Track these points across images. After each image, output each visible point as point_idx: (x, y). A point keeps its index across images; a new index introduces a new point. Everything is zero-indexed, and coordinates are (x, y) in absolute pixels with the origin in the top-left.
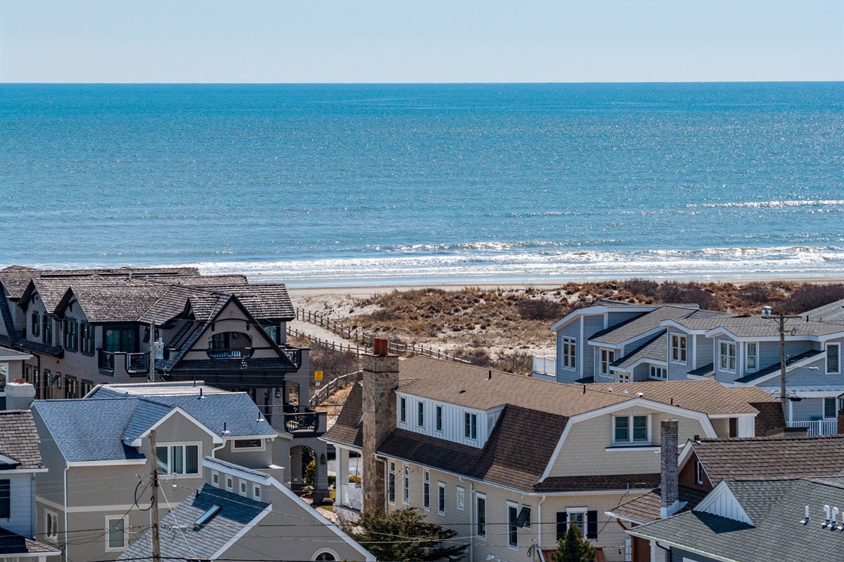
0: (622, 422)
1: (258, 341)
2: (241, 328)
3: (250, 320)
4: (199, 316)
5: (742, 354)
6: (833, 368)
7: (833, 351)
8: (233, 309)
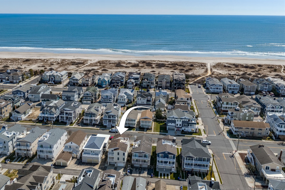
0: (181, 98)
7: (216, 85)
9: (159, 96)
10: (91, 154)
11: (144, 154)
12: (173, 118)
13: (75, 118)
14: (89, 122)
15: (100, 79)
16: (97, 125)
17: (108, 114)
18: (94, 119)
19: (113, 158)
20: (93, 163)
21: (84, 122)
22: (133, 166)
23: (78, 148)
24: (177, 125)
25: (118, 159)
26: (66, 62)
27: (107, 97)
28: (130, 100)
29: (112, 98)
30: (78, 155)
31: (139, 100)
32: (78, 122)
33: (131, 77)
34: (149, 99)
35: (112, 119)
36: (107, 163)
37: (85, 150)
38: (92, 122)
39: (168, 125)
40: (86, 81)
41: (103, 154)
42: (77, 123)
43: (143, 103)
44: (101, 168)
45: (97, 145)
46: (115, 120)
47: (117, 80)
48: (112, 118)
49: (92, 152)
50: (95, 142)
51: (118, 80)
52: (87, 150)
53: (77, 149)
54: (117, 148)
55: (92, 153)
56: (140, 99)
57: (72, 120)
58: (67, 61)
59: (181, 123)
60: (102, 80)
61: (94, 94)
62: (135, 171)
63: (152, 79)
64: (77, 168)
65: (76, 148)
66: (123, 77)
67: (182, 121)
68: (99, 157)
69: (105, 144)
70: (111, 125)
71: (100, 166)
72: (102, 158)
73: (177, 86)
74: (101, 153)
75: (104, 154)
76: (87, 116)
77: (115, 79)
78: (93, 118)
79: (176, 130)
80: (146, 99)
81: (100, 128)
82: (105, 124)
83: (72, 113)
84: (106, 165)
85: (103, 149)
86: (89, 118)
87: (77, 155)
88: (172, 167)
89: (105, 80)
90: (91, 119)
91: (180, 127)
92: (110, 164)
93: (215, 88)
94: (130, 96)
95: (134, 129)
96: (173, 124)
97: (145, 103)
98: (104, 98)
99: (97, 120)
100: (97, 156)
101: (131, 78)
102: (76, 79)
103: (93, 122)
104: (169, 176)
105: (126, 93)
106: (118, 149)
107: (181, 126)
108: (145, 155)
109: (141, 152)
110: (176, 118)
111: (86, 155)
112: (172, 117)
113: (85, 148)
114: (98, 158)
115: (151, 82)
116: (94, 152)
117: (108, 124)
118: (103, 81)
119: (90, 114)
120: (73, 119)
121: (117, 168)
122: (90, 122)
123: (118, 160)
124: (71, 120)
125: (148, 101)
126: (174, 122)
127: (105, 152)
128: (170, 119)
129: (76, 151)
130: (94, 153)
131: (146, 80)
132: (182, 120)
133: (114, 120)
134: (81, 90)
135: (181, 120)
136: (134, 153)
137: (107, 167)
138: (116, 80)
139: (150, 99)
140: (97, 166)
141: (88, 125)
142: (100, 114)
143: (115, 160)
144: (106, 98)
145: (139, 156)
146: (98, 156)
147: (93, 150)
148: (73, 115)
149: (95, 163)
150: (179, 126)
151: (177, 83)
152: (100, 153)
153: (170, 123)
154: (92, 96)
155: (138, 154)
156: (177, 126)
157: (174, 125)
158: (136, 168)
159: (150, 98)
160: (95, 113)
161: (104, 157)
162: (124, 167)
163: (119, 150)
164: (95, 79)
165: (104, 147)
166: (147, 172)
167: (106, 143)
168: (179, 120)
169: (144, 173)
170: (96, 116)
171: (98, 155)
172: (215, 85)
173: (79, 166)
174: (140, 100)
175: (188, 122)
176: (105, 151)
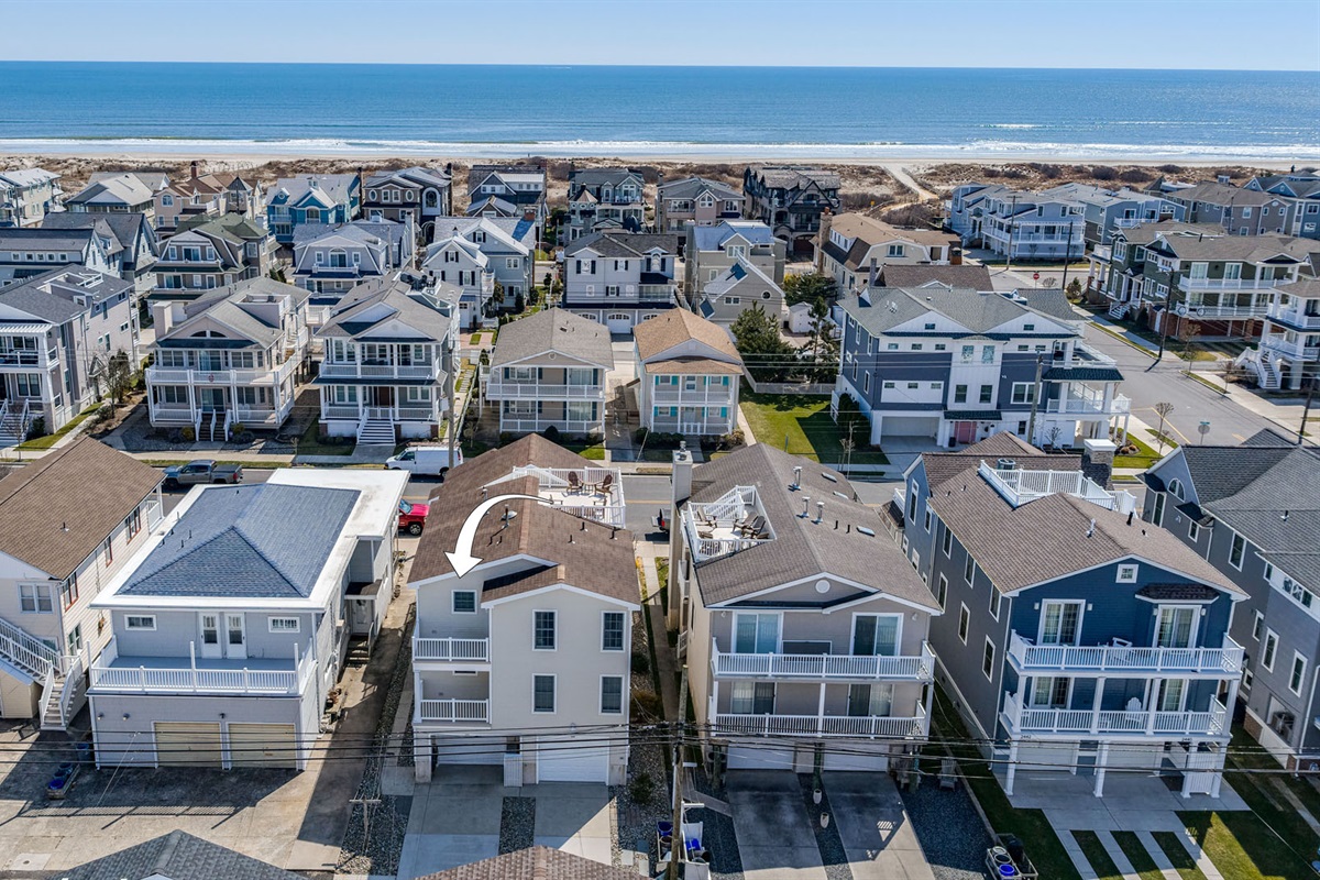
0: (893, 248)
1: (822, 197)
2: (816, 192)
3: (819, 190)
4: (801, 187)
5: (1005, 209)
6: (1040, 214)
7: (1041, 208)
8: (813, 186)
9: (721, 248)
10: (201, 662)
11: (854, 612)
12: (930, 332)
13: (75, 396)
14: (194, 413)
15: (279, 199)
16: (266, 433)
17: (360, 335)
18: (243, 383)
19: (479, 687)
20: (228, 773)
21: (153, 419)
22: (723, 768)
23: (45, 605)
24: (961, 394)
25: (544, 693)
26: (67, 167)
27: (343, 264)
28: (511, 289)
29: (375, 273)
30: (49, 682)
31: (586, 268)
32: (97, 422)
33: (489, 188)
34: (656, 267)
35: (396, 376)
36: (407, 760)
37: (132, 623)
38: (221, 418)
39: (887, 396)
40: (185, 211)
41: (348, 661)
42: (90, 428)
43: (613, 299)
44: (330, 828)
45: (272, 558)
46: (431, 382)
47: (399, 201)
48: (396, 371)
49: (211, 638)
50: (242, 525)
51: (406, 205)
52: (148, 622)
53: (37, 623)
54: (525, 557)
55: (211, 651)
56: (593, 263)
57: (40, 407)
58: (71, 164)
59: (992, 376)
60: (295, 205)
61: (240, 254)
62: (761, 832)
63: (626, 193)
64: (28, 843)
65: (27, 605)
66: (435, 186)
67: (1005, 356)
68: (304, 685)
69: (365, 549)
70: (398, 428)
71: (316, 799)
72: (336, 709)
73: (792, 231)
74: (326, 645)
75: (357, 664)
76: (179, 364)
77: (384, 201)
78: (233, 377)
79: (952, 442)
80: (636, 265)
81: (301, 451)
82: (336, 428)
83: (44, 343)
84: (392, 782)
85: (346, 604)
86: (196, 377)
87: (39, 689)
88: (1195, 741)
89: (314, 201)
90: (218, 383)
91: (985, 407)
92: (441, 760)
93: (1037, 229)
94: (508, 257)
95: (594, 450)
96: (924, 385)
97: (630, 292)
98: (316, 269)
99: (267, 394)
100: (280, 680)
101: (490, 195)
102: (111, 205)
103: (235, 412)
104: (1199, 862)
105: (479, 237)
106: (545, 568)
107: (991, 406)
108: (866, 628)
109: (823, 588)
110: (957, 336)
111: (135, 678)
112: (917, 324)
113: (125, 591)
114: (294, 698)
115: (621, 208)
116: (236, 638)
117: (364, 418)
118: (303, 206)
119: (201, 345)
120: (48, 394)
121: (530, 803)
122: (206, 418)
123: (537, 708)
124: (32, 406)
125: (647, 278)
126: (936, 368)
127: (364, 637)
128: (905, 345)
129: (29, 645)
130: (237, 651)
131: (592, 199)
132: (1000, 348)
133: (421, 382)
134: (143, 240)
135: (992, 348)
136: (736, 612)
137: (404, 804)
138: (388, 201)
139: (663, 268)
140: (284, 803)
141: (193, 440)
142: (292, 352)
143: (509, 709)
144: (335, 270)
145: (789, 648)
146: (294, 679)
147: (222, 611)
148: (49, 363)
149: (258, 759)
150: (973, 403)
151: (794, 208)
152: (307, 639)
153: (901, 385)
154: (226, 266)
155: (780, 613)
156: (960, 407)
157: (935, 396)
158: (767, 790)
159: (663, 261)
160: (248, 336)
161: (356, 690)
162: (613, 791)
163: (556, 580)
164: (249, 208)
165: (357, 584)
166: (906, 824)
167: (377, 542)
168: (979, 345)
169: (880, 845)
170: (256, 363)
171: (288, 662)
172: (1033, 207)
173: (43, 824)
174: (593, 272)
175: (1055, 364)
176: (359, 629)
